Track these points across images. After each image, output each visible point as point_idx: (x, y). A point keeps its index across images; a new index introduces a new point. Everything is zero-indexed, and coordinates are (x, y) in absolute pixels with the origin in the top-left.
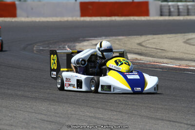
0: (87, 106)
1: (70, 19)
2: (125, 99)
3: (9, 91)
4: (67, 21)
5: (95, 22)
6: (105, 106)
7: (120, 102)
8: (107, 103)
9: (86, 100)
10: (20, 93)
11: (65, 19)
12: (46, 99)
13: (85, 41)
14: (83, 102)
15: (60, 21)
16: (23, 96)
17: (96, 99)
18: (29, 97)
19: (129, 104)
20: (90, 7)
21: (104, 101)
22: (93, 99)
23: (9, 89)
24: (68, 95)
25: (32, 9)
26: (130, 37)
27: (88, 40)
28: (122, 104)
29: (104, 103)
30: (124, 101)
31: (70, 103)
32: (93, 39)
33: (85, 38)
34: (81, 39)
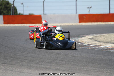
0: (88, 74)
1: (74, 24)
2: (110, 70)
3: (42, 66)
4: (72, 25)
5: (88, 25)
6: (98, 74)
7: (107, 72)
8: (99, 73)
9: (87, 71)
10: (48, 67)
11: (71, 24)
12: (63, 70)
13: (83, 36)
14: (86, 72)
15: (68, 25)
16: (50, 68)
17: (93, 70)
18: (54, 69)
19: (112, 73)
20: (84, 17)
21: (97, 71)
22: (92, 70)
23: (42, 65)
24: (76, 68)
25: (51, 19)
26: (110, 34)
27: (85, 36)
28: (109, 73)
29: (98, 72)
30: (109, 71)
31: (78, 73)
32: (88, 35)
33: (84, 35)
34: (81, 35)
